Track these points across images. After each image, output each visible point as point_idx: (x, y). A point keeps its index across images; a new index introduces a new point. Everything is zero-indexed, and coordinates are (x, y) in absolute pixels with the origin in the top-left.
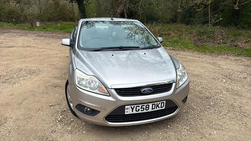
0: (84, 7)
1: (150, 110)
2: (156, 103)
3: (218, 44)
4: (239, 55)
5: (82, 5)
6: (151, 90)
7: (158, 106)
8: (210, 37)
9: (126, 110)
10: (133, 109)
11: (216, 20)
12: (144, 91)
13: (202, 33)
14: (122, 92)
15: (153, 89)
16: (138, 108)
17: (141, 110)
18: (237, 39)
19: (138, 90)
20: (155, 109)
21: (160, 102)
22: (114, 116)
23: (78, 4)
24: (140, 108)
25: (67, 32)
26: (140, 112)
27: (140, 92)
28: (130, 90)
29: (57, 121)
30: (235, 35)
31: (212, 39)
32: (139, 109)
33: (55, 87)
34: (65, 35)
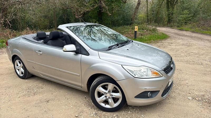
9: (169, 84)
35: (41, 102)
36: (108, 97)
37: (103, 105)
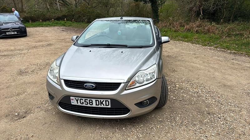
0: (157, 7)
1: (94, 105)
2: (99, 100)
6: (93, 86)
7: (102, 103)
9: (72, 101)
10: (77, 101)
12: (86, 86)
14: (69, 83)
15: (95, 85)
16: (82, 101)
17: (85, 104)
20: (100, 106)
21: (105, 100)
24: (84, 101)
28: (75, 83)
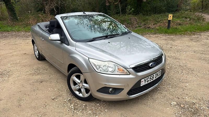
0: (12, 5)
1: (154, 79)
2: (157, 73)
3: (136, 28)
4: (155, 34)
5: (10, 3)
6: (155, 64)
7: (158, 75)
8: (129, 23)
9: (141, 83)
10: (145, 81)
11: (130, 10)
12: (151, 65)
13: (123, 21)
14: (138, 69)
15: (155, 62)
18: (147, 23)
19: (147, 65)
20: (157, 78)
21: (159, 72)
22: (133, 89)
23: (6, 3)
25: (5, 31)
26: (149, 82)
27: (149, 66)
28: (142, 67)
29: (73, 110)
30: (144, 21)
31: (131, 25)
32: (149, 80)
33: (41, 82)
34: (3, 34)
35: (37, 81)
36: (80, 87)
37: (77, 93)
